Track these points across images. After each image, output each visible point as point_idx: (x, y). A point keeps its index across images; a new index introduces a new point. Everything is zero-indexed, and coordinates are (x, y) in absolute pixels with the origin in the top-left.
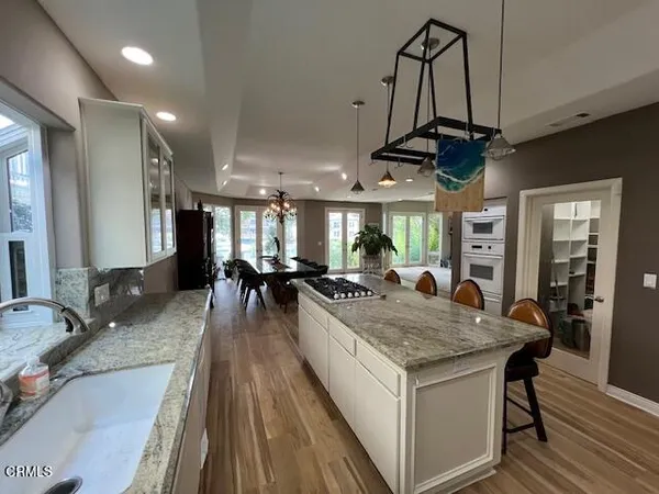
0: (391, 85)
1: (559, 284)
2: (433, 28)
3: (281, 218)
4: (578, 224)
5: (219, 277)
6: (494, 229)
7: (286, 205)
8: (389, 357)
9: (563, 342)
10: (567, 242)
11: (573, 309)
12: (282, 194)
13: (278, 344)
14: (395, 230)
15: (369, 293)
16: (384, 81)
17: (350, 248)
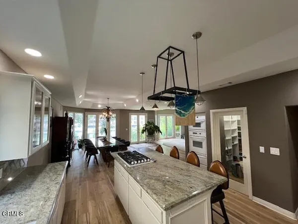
0: (156, 68)
1: (229, 148)
2: (171, 49)
3: (108, 119)
4: (233, 122)
5: (75, 148)
6: (201, 125)
7: (110, 113)
8: (157, 202)
9: (233, 174)
10: (230, 130)
11: (235, 159)
12: (108, 108)
13: (104, 186)
14: (161, 122)
15: (148, 160)
16: (152, 66)
17: (141, 131)
